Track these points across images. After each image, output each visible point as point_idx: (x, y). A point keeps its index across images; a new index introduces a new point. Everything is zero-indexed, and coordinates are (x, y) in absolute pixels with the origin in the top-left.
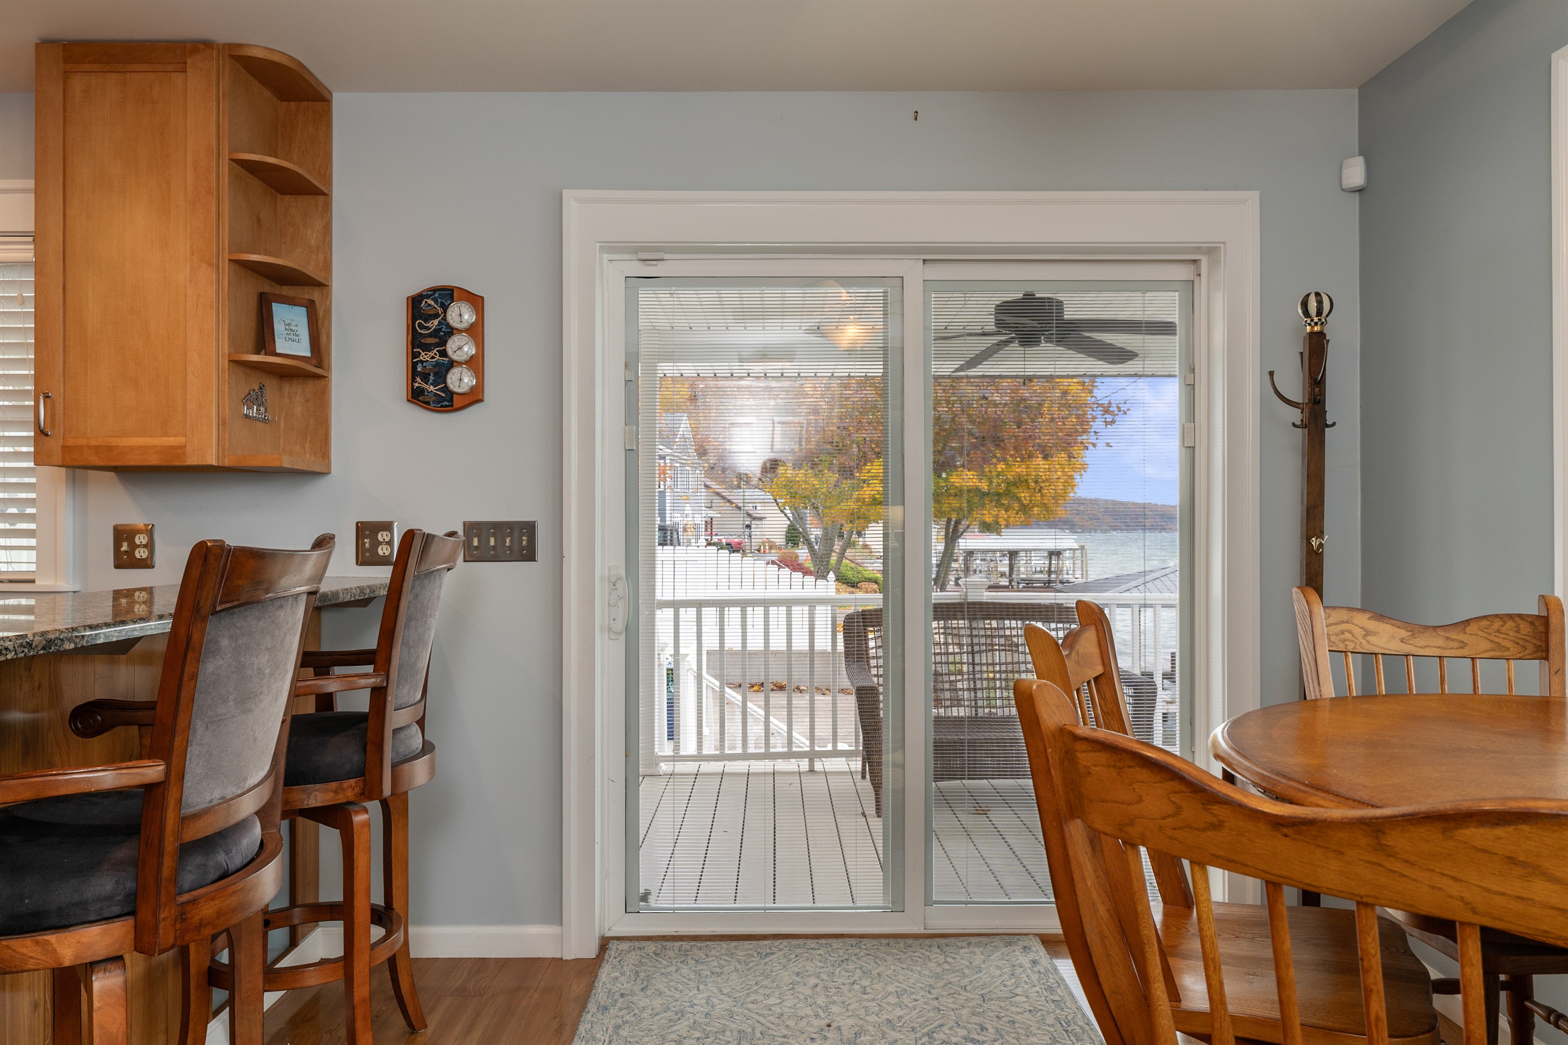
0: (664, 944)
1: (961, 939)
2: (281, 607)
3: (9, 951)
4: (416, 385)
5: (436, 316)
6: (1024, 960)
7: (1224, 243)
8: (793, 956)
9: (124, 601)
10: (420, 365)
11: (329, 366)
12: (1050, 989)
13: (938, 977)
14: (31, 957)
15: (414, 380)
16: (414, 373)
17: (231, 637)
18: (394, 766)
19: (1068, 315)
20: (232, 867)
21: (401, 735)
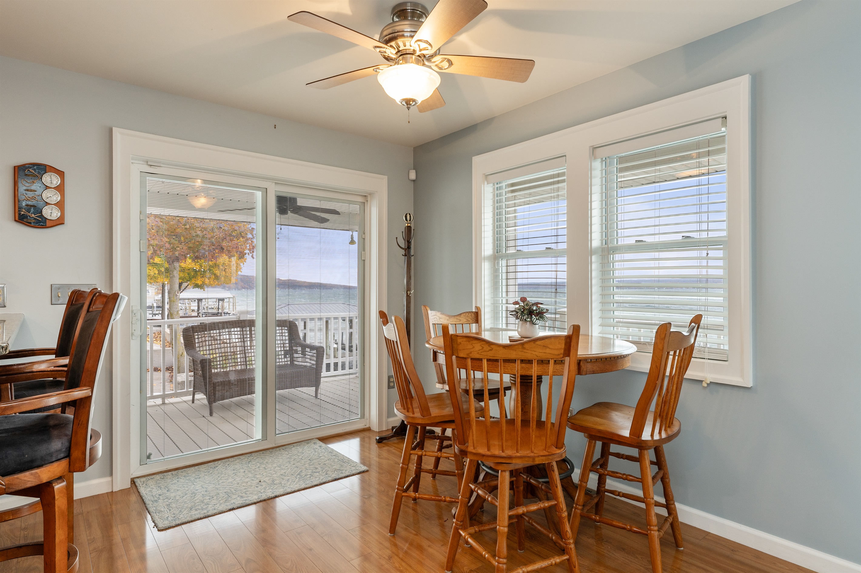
0: (163, 474)
1: (290, 445)
3: (18, 480)
4: (21, 213)
6: (315, 446)
7: (377, 192)
8: (227, 465)
12: (330, 452)
13: (290, 458)
14: (28, 481)
15: (20, 210)
16: (19, 207)
19: (299, 204)
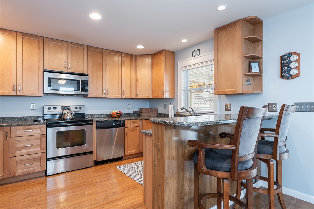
2: (257, 119)
4: (282, 74)
5: (288, 59)
9: (226, 116)
10: (283, 70)
11: (263, 73)
14: (215, 174)
15: (282, 73)
16: (282, 72)
17: (248, 124)
18: (280, 154)
20: (248, 168)
21: (281, 147)
